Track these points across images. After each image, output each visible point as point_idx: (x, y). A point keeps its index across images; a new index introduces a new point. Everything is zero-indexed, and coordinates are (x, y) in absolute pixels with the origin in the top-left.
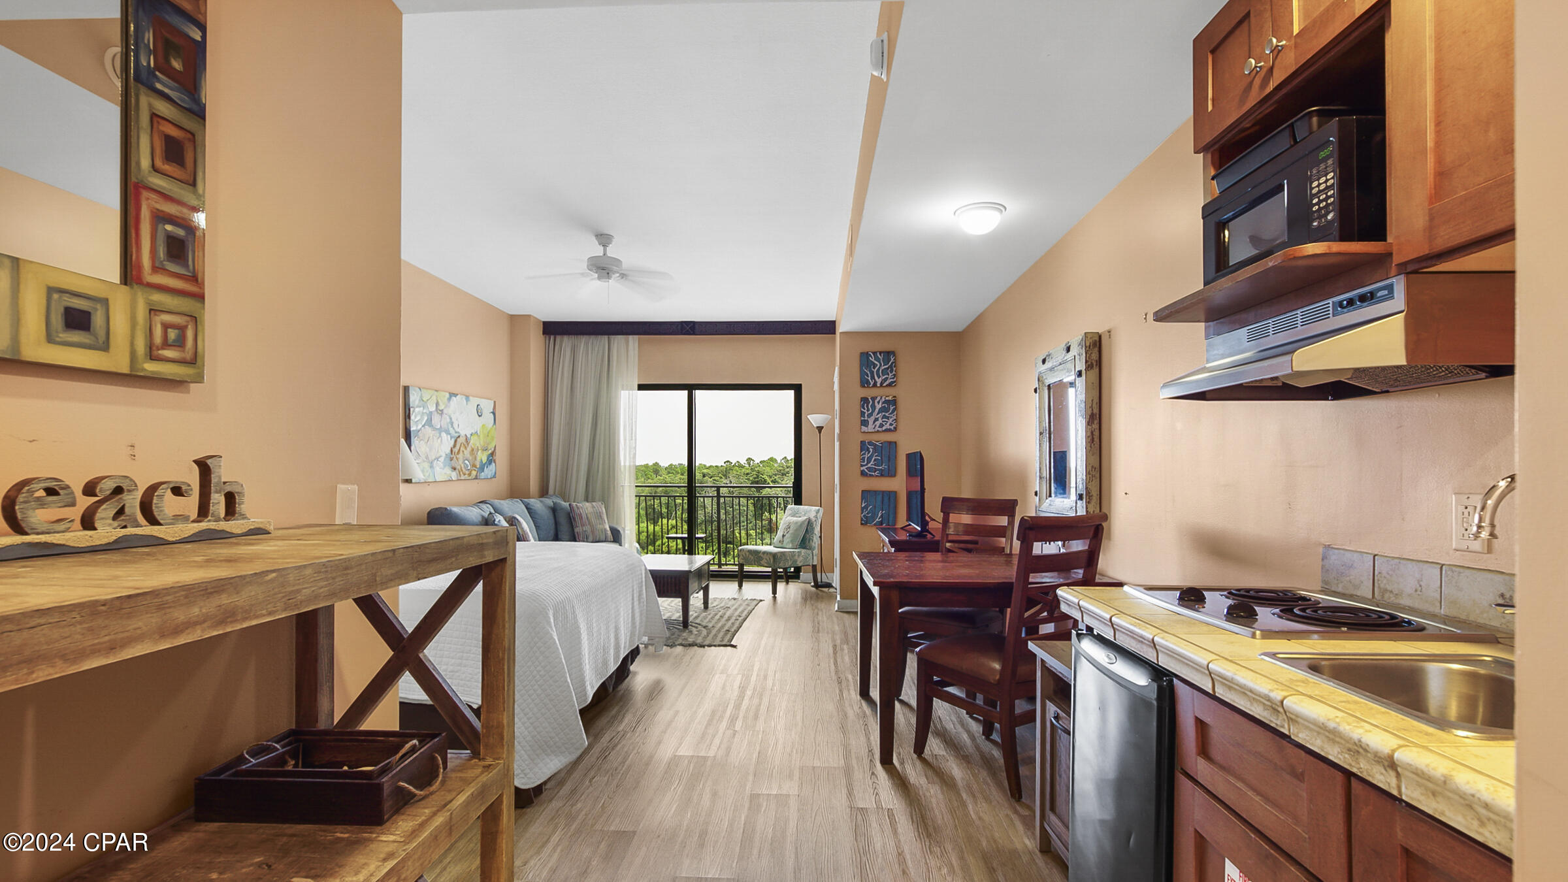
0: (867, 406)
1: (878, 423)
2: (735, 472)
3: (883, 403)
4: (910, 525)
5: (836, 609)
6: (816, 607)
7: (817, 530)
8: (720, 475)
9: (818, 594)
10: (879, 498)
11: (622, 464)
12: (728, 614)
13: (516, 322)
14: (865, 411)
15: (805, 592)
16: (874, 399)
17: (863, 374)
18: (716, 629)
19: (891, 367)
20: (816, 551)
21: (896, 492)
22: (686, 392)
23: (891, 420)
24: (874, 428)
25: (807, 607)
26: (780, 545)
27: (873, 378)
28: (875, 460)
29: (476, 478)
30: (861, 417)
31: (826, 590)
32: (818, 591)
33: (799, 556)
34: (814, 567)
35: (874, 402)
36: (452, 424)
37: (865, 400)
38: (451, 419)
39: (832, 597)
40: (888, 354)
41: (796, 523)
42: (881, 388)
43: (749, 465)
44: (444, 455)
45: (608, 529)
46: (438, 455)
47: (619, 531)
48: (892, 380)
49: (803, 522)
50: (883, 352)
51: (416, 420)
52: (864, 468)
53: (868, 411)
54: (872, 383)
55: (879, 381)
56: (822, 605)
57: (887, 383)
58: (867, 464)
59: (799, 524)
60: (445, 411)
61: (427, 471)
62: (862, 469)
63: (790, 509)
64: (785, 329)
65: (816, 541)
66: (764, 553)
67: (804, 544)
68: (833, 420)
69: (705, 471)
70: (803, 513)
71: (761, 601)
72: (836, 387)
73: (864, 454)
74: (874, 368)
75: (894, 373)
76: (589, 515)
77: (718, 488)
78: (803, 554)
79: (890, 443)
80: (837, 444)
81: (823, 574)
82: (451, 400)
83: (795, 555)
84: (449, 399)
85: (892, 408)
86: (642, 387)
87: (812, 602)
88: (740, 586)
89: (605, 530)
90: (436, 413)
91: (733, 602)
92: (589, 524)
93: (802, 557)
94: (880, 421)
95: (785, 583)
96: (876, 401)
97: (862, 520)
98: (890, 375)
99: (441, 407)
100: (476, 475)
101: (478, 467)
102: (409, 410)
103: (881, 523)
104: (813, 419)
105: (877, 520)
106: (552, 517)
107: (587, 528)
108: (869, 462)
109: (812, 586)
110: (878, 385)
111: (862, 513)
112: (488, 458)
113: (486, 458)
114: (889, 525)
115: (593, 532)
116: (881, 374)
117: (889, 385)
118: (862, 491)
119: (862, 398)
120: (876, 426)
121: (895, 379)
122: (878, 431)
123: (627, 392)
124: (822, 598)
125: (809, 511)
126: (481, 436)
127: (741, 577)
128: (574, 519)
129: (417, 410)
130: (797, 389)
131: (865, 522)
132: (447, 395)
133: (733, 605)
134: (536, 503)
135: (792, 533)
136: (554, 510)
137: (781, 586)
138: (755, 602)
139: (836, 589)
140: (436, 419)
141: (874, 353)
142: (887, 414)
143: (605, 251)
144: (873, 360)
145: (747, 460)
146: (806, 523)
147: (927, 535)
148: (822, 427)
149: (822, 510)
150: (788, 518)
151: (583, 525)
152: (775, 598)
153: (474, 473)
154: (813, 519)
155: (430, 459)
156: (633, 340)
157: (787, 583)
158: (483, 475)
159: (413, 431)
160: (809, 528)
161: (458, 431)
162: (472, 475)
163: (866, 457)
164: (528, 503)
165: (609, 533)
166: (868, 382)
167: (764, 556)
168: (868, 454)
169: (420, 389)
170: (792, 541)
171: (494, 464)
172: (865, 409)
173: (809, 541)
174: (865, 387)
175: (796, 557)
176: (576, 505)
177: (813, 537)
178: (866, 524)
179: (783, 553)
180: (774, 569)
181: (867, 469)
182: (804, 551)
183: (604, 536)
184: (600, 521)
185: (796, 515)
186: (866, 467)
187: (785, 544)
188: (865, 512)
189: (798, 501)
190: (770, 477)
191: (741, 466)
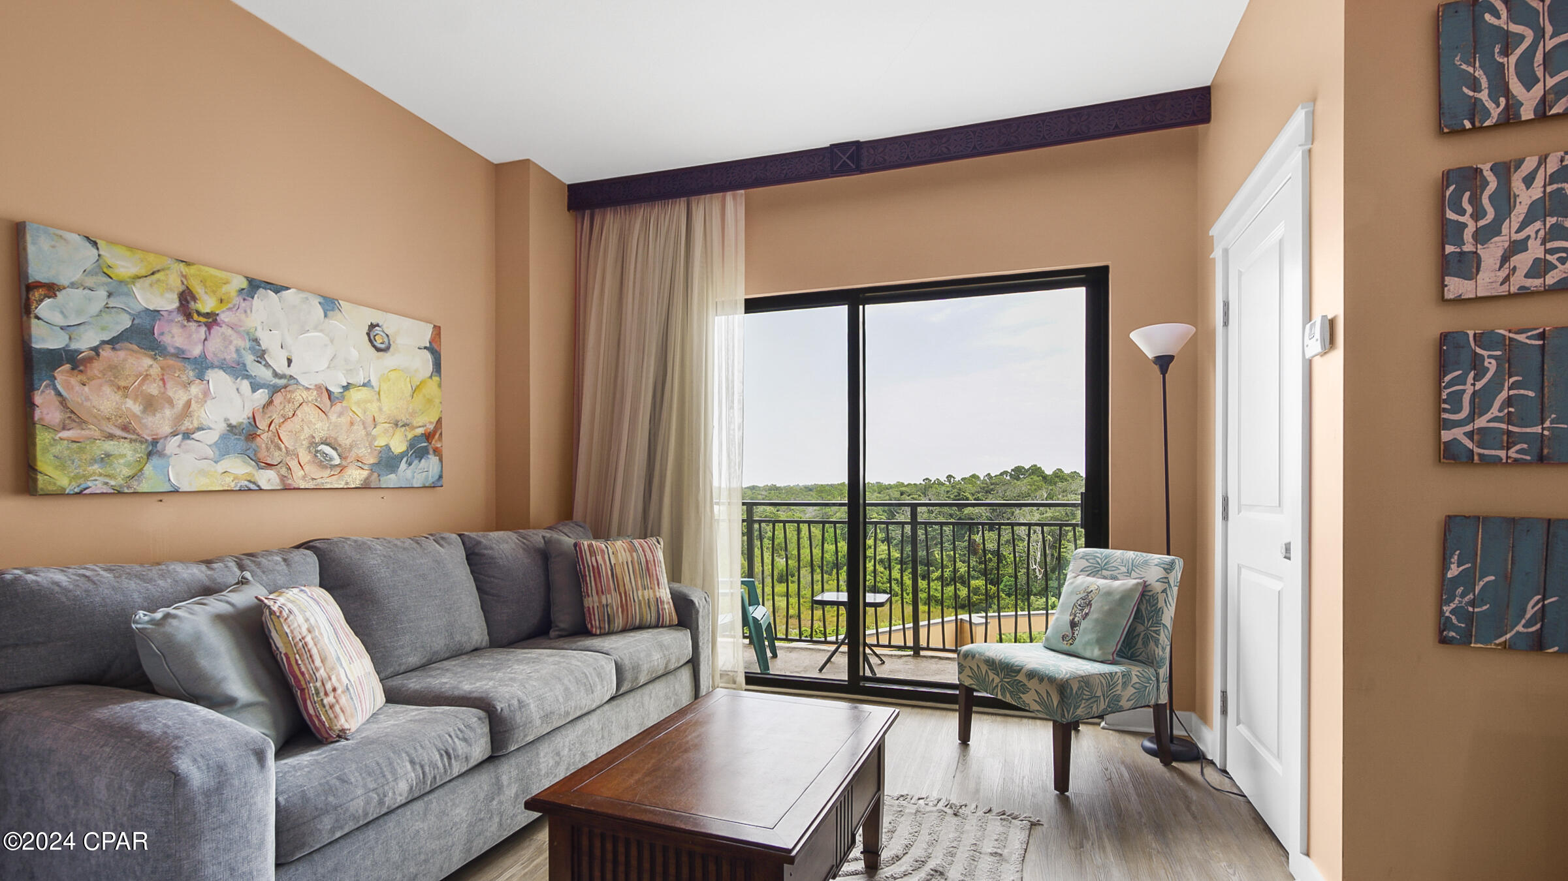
0: (1475, 201)
1: (1523, 262)
2: (934, 490)
3: (1552, 179)
7: (1168, 615)
8: (919, 493)
10: (1530, 546)
13: (504, 177)
14: (1463, 220)
16: (1506, 168)
17: (1449, 82)
20: (1164, 671)
22: (845, 309)
24: (1507, 279)
26: (1064, 646)
27: (1499, 87)
28: (1509, 402)
29: (356, 488)
30: (1444, 242)
31: (1183, 766)
32: (1167, 773)
33: (1125, 685)
34: (1158, 709)
35: (1505, 183)
36: (260, 357)
38: (253, 341)
41: (1109, 593)
42: (1543, 124)
43: (950, 482)
45: (667, 597)
47: (692, 602)
49: (1126, 595)
51: (68, 321)
52: (1458, 433)
53: (1478, 214)
54: (1495, 113)
55: (1529, 100)
58: (1471, 418)
59: (1115, 596)
60: (228, 320)
62: (1446, 436)
63: (1081, 557)
65: (1163, 647)
67: (1136, 648)
69: (903, 489)
70: (1124, 569)
71: (1033, 825)
73: (1461, 380)
74: (1506, 52)
76: (618, 570)
77: (914, 507)
78: (1134, 679)
82: (257, 296)
83: (1115, 685)
84: (246, 294)
86: (753, 306)
88: (964, 737)
89: (658, 601)
92: (617, 588)
93: (1129, 684)
94: (1535, 251)
96: (1518, 179)
97: (1443, 626)
99: (204, 307)
100: (368, 480)
101: (372, 461)
103: (1537, 642)
104: (1145, 339)
105: (1519, 629)
107: (612, 599)
108: (1480, 410)
109: (1150, 751)
110: (1528, 114)
111: (1443, 601)
112: (411, 446)
113: (405, 444)
115: (624, 607)
116: (1540, 76)
118: (1446, 518)
119: (1446, 174)
120: (1514, 271)
122: (1524, 293)
123: (723, 317)
125: (1135, 564)
126: (386, 395)
127: (965, 710)
128: (585, 577)
129: (71, 293)
130: (1096, 280)
131: (1461, 633)
132: (237, 282)
134: (505, 543)
135: (1097, 620)
136: (544, 557)
140: (178, 334)
144: (1501, 21)
145: (947, 477)
146: (1136, 596)
148: (1170, 358)
150: (1077, 581)
151: (601, 592)
152: (1065, 802)
153: (352, 475)
154: (1158, 587)
156: (734, 205)
158: (391, 480)
159: (49, 351)
160: (1143, 608)
161: (288, 372)
162: (346, 478)
163: (1470, 390)
164: (479, 543)
165: (668, 607)
166: (1475, 109)
167: (1033, 684)
168: (1476, 378)
169: (95, 244)
170: (1100, 642)
171: (433, 460)
172: (1462, 212)
173: (1146, 643)
174: (1464, 131)
175: (1119, 687)
176: (590, 546)
177: (1157, 632)
178: (1465, 640)
179: (1085, 681)
180: (1063, 716)
181: (1470, 435)
182: (1135, 670)
183: (654, 615)
184: (647, 581)
185: (1105, 573)
186: (1469, 428)
187: (1078, 646)
188: (1463, 595)
189: (1097, 535)
190: (973, 495)
191: (941, 484)
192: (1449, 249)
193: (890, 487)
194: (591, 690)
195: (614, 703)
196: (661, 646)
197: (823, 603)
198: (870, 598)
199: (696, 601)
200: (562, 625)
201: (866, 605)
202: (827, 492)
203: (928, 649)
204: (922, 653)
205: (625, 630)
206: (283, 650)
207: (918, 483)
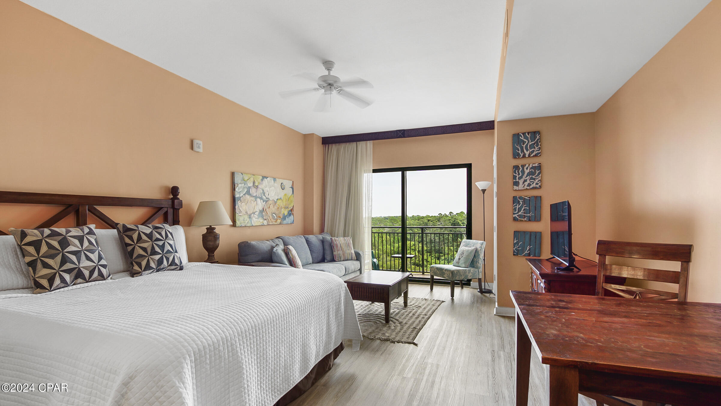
0: (518, 172)
1: (526, 183)
2: (443, 219)
3: (531, 168)
4: (554, 258)
5: (495, 313)
6: (481, 311)
7: (482, 256)
8: (436, 220)
9: (482, 298)
10: (528, 237)
11: (364, 216)
12: (419, 311)
13: (307, 138)
14: (517, 175)
15: (474, 296)
16: (523, 166)
17: (514, 149)
18: (407, 325)
19: (537, 142)
20: (481, 270)
21: (541, 232)
22: (401, 172)
23: (537, 181)
24: (524, 187)
25: (474, 309)
26: (457, 265)
27: (522, 151)
28: (524, 210)
29: (280, 224)
30: (514, 179)
31: (487, 295)
32: (483, 296)
33: (469, 272)
34: (480, 280)
35: (523, 169)
36: (264, 194)
37: (516, 168)
38: (263, 191)
39: (492, 301)
40: (534, 134)
41: (468, 251)
42: (529, 158)
43: (451, 215)
44: (258, 211)
45: (353, 253)
46: (254, 211)
48: (537, 152)
49: (472, 251)
50: (531, 132)
51: (239, 191)
52: (516, 215)
53: (519, 174)
54: (522, 155)
55: (527, 153)
56: (484, 309)
57: (534, 154)
58: (518, 212)
59: (470, 251)
60: (260, 186)
61: (247, 220)
62: (514, 216)
63: (464, 242)
64: (460, 129)
65: (481, 263)
66: (446, 270)
67: (473, 264)
68: (492, 185)
69: (429, 218)
70: (473, 245)
71: (443, 302)
72: (495, 163)
73: (516, 205)
74: (523, 144)
75: (539, 146)
76: (342, 245)
78: (472, 271)
79: (536, 197)
80: (495, 199)
81: (486, 283)
82: (264, 180)
83: (466, 272)
84: (262, 180)
85: (537, 172)
86: (375, 171)
87: (478, 305)
88: (432, 289)
89: (351, 253)
90: (253, 188)
91: (424, 301)
92: (342, 250)
93: (471, 273)
94: (528, 182)
95: (460, 288)
96: (525, 168)
97: (514, 252)
98: (536, 148)
99: (256, 184)
100: (281, 222)
101: (282, 217)
102: (235, 185)
103: (529, 255)
104: (479, 185)
105: (526, 252)
106: (321, 246)
107: (340, 252)
108: (519, 210)
109: (478, 292)
110: (527, 156)
111: (514, 247)
112: (288, 213)
113: (287, 213)
114: (535, 256)
115: (343, 254)
116: (529, 149)
117: (536, 156)
118: (514, 231)
119: (514, 166)
120: (525, 185)
121: (540, 151)
122: (527, 189)
123: (367, 174)
124: (485, 302)
125: (476, 244)
126: (284, 201)
127: (432, 283)
128: (333, 247)
129: (240, 185)
130: (469, 167)
131: (516, 253)
132: (261, 178)
133: (423, 305)
134: (313, 238)
135: (464, 258)
136: (323, 241)
137: (457, 290)
138: (438, 303)
139: (495, 295)
140: (253, 191)
141: (524, 134)
142: (534, 177)
143: (329, 73)
144: (523, 139)
145: (450, 213)
146: (474, 251)
147: (574, 269)
148: (485, 190)
149: (485, 243)
150: (462, 248)
151: (338, 251)
152: (453, 299)
153: (279, 221)
154: (479, 249)
155: (249, 213)
156: (369, 144)
157: (462, 288)
158: (285, 222)
159: (237, 197)
160: (476, 254)
161: (268, 197)
162: (277, 222)
163: (518, 208)
164: (308, 238)
165: (354, 255)
166: (518, 155)
167: (446, 272)
168: (519, 205)
169: (242, 174)
170: (465, 263)
171: (292, 216)
172: (516, 174)
173: (476, 263)
174: (517, 158)
175: (467, 273)
176: (335, 239)
177: (479, 260)
178: (517, 254)
179: (458, 271)
180: (452, 279)
181: (518, 216)
182: (472, 269)
183: (351, 257)
184: (349, 248)
185: (468, 246)
186: (518, 214)
187: (460, 264)
188: (517, 246)
189: (469, 237)
190: (461, 221)
191: (447, 216)
192: (514, 180)
193: (423, 218)
194: (341, 272)
195: (344, 276)
196: (353, 264)
197: (394, 257)
198: (408, 256)
199: (361, 254)
200: (328, 259)
201: (407, 258)
202: (394, 220)
203: (427, 272)
204: (425, 274)
205: (343, 261)
206: (291, 257)
207: (436, 215)
